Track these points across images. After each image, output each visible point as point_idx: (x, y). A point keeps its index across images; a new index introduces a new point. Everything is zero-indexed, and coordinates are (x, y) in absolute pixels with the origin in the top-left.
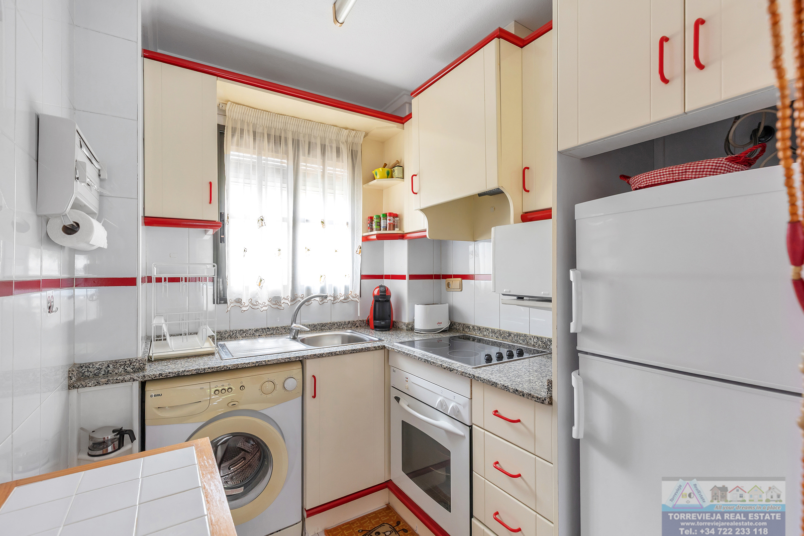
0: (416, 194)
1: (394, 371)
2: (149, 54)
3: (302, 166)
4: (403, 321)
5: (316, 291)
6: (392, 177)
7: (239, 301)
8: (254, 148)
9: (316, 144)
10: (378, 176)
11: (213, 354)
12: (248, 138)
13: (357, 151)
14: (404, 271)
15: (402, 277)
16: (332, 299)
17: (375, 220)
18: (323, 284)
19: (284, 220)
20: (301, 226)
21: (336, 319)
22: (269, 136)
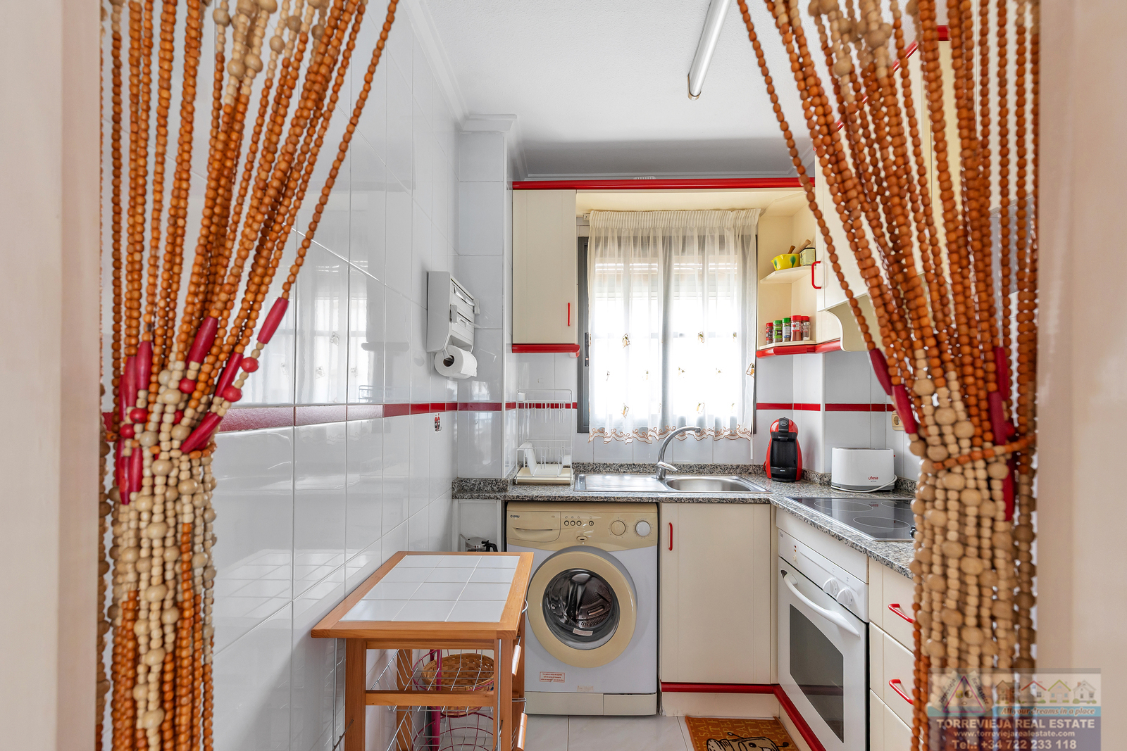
0: (820, 288)
1: (782, 536)
2: (518, 185)
3: (675, 267)
4: (817, 471)
5: (692, 422)
6: (799, 265)
7: (602, 431)
8: (619, 256)
9: (692, 237)
10: (779, 266)
11: (568, 485)
12: (612, 246)
13: (750, 236)
14: (817, 398)
15: (816, 407)
16: (713, 434)
17: (775, 328)
18: (701, 415)
19: (653, 336)
20: (674, 343)
21: (719, 460)
22: (635, 238)
